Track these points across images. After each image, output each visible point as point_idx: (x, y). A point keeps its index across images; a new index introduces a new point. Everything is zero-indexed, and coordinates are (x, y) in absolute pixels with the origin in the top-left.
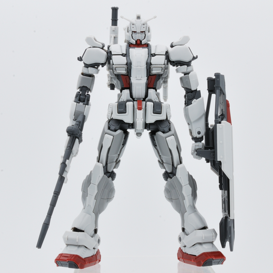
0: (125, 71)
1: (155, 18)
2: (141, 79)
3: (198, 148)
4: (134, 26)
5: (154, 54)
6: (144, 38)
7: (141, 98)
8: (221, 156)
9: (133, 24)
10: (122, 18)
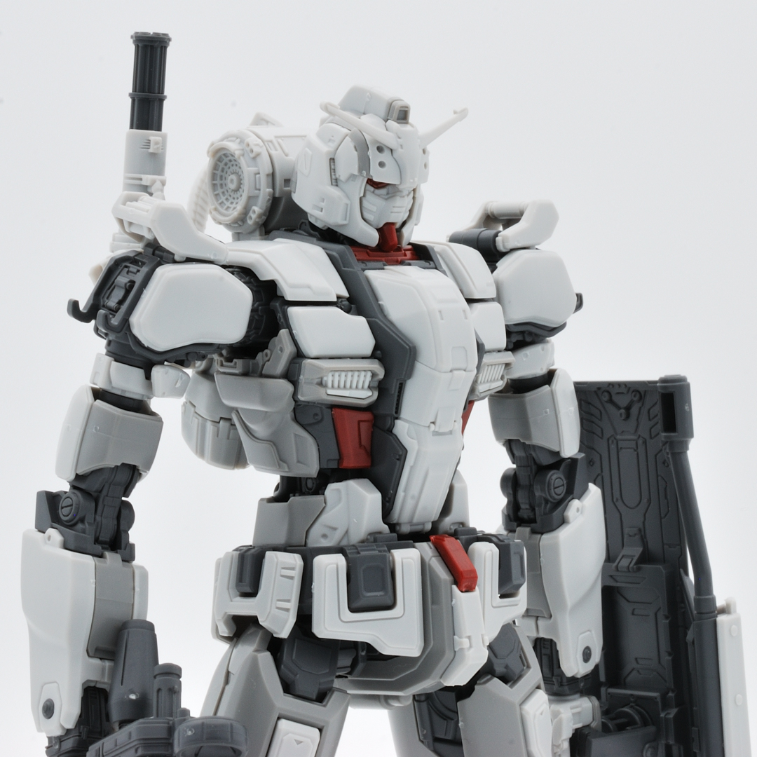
0: (370, 388)
2: (451, 432)
3: (579, 725)
4: (385, 157)
6: (408, 214)
9: (380, 149)
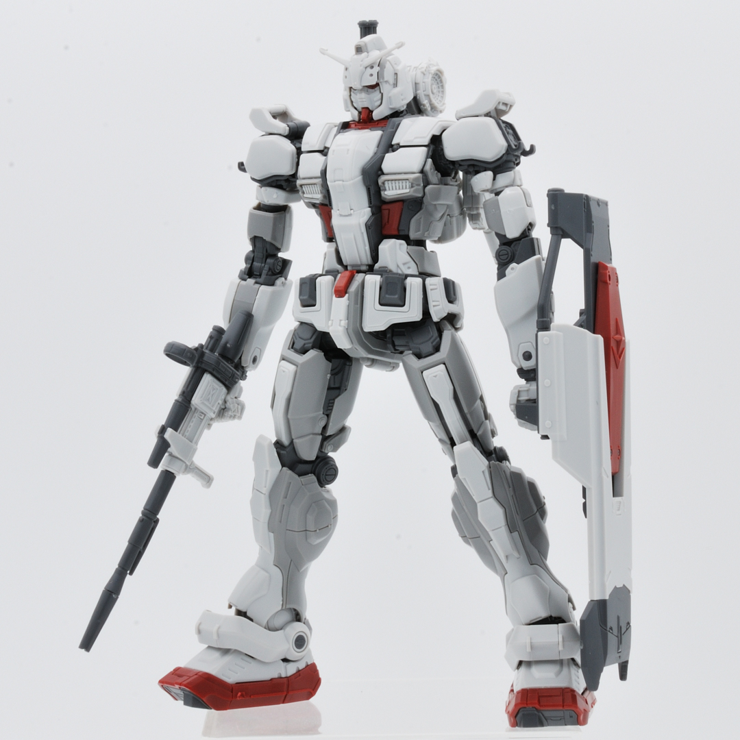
0: (321, 193)
1: (399, 48)
2: (350, 215)
3: (527, 398)
4: (347, 73)
5: (398, 144)
6: (380, 102)
7: (359, 263)
8: (548, 421)
9: (346, 69)
10: (324, 54)
